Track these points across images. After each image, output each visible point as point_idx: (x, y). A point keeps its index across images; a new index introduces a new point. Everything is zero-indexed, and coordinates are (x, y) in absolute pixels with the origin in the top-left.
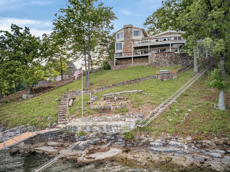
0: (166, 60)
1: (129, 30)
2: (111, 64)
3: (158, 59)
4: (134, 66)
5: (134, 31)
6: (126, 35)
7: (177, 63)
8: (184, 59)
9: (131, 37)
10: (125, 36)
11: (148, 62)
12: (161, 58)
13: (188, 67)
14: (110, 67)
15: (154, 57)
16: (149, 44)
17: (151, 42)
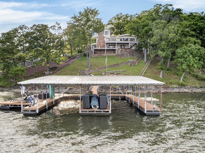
0: (127, 53)
4: (107, 55)
5: (105, 31)
7: (133, 55)
8: (137, 53)
9: (103, 35)
12: (124, 51)
13: (139, 58)
15: (120, 51)
16: (116, 42)
17: (118, 41)
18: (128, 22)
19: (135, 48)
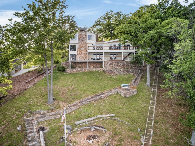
0: (119, 67)
1: (83, 33)
2: (65, 64)
3: (112, 66)
4: (90, 71)
5: (88, 35)
6: (81, 38)
7: (129, 71)
8: (134, 67)
9: (86, 40)
10: (79, 39)
11: (103, 68)
12: (115, 65)
14: (65, 69)
15: (108, 64)
16: (103, 51)
17: (106, 49)
18: (120, 22)
19: (131, 59)
